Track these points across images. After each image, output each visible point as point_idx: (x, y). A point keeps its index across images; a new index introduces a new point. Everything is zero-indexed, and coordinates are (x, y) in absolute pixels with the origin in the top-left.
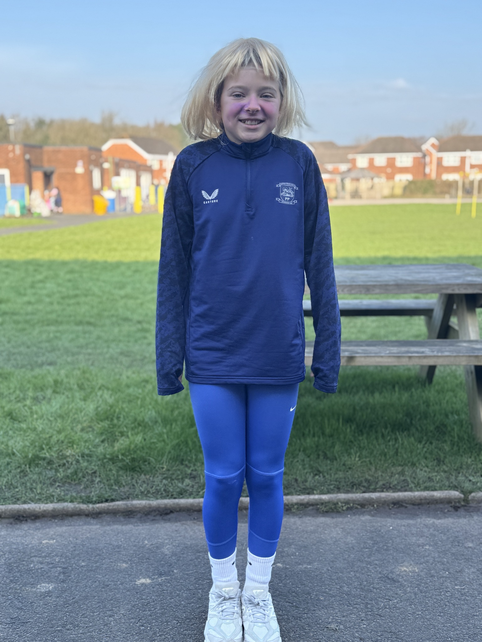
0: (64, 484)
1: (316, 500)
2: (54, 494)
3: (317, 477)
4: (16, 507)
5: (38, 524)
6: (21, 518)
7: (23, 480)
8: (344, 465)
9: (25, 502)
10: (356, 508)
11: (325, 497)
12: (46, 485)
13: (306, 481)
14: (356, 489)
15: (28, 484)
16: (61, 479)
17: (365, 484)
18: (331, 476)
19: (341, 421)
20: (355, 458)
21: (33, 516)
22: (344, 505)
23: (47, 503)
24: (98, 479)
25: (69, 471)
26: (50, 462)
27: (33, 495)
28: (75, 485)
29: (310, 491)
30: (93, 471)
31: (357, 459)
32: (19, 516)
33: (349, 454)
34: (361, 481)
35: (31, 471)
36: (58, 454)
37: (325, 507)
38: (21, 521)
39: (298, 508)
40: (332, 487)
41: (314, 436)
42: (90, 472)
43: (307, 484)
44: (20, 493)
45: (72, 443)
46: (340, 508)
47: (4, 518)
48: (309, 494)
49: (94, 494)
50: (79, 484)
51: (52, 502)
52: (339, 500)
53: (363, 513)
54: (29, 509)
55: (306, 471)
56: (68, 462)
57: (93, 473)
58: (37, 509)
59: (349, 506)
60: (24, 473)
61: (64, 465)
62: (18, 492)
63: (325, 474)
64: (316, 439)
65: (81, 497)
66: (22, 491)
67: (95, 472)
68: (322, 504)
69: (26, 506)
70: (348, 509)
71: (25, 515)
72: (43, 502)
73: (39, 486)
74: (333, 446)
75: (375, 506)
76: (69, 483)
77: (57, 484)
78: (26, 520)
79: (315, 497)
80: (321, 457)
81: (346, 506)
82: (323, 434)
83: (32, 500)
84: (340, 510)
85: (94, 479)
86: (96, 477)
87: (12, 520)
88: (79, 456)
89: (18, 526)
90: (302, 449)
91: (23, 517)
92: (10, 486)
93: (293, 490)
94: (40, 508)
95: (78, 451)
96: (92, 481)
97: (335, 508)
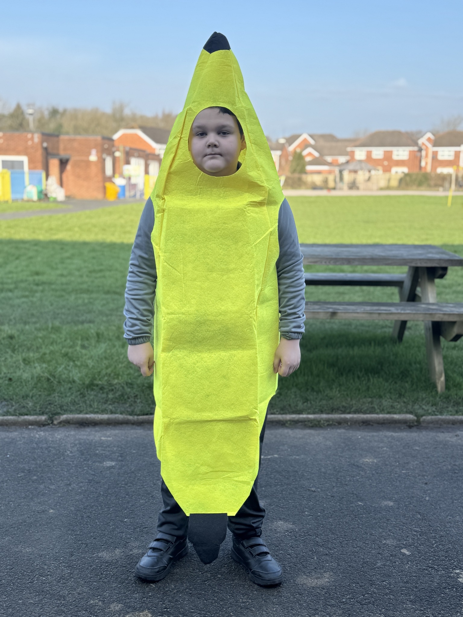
0: (114, 403)
1: (304, 418)
2: (107, 409)
3: (305, 404)
4: (81, 416)
5: (97, 428)
6: (85, 424)
7: (83, 399)
8: (327, 396)
9: (86, 413)
10: (335, 425)
11: (311, 416)
12: (100, 404)
13: (297, 406)
14: (335, 412)
15: (88, 402)
16: (112, 400)
17: (343, 409)
18: (316, 403)
19: (326, 365)
20: (336, 392)
21: (93, 423)
22: (325, 422)
23: (103, 414)
24: (139, 401)
25: (117, 395)
26: (102, 388)
27: (91, 409)
28: (123, 404)
29: (300, 412)
30: (135, 395)
31: (337, 392)
32: (83, 423)
33: (331, 389)
34: (339, 407)
35: (88, 394)
36: (107, 382)
37: (311, 423)
38: (84, 426)
39: (290, 424)
40: (317, 410)
41: (304, 375)
42: (133, 395)
43: (298, 408)
44: (82, 407)
45: (117, 375)
46: (322, 424)
47: (72, 424)
48: (299, 414)
49: (137, 410)
50: (125, 403)
51: (107, 414)
52: (322, 419)
53: (340, 428)
54: (90, 418)
55: (297, 399)
56: (116, 388)
57: (135, 396)
58: (96, 418)
59: (329, 423)
60: (83, 395)
61: (113, 390)
62: (80, 407)
63: (313, 403)
64: (306, 378)
65: (128, 411)
66: (83, 407)
67: (136, 396)
68: (309, 421)
69: (88, 416)
70: (328, 425)
71: (87, 422)
72: (100, 414)
73: (96, 404)
74: (319, 382)
75: (349, 424)
76: (118, 403)
77: (109, 402)
78: (88, 426)
79: (304, 416)
80: (310, 390)
81: (327, 423)
82: (312, 374)
83: (91, 412)
84: (322, 426)
85: (136, 400)
86: (138, 399)
87: (77, 425)
88: (124, 384)
89: (83, 429)
90: (295, 384)
91: (86, 423)
92: (74, 403)
93: (287, 412)
94: (98, 418)
95: (122, 381)
96: (135, 402)
97: (319, 424)
